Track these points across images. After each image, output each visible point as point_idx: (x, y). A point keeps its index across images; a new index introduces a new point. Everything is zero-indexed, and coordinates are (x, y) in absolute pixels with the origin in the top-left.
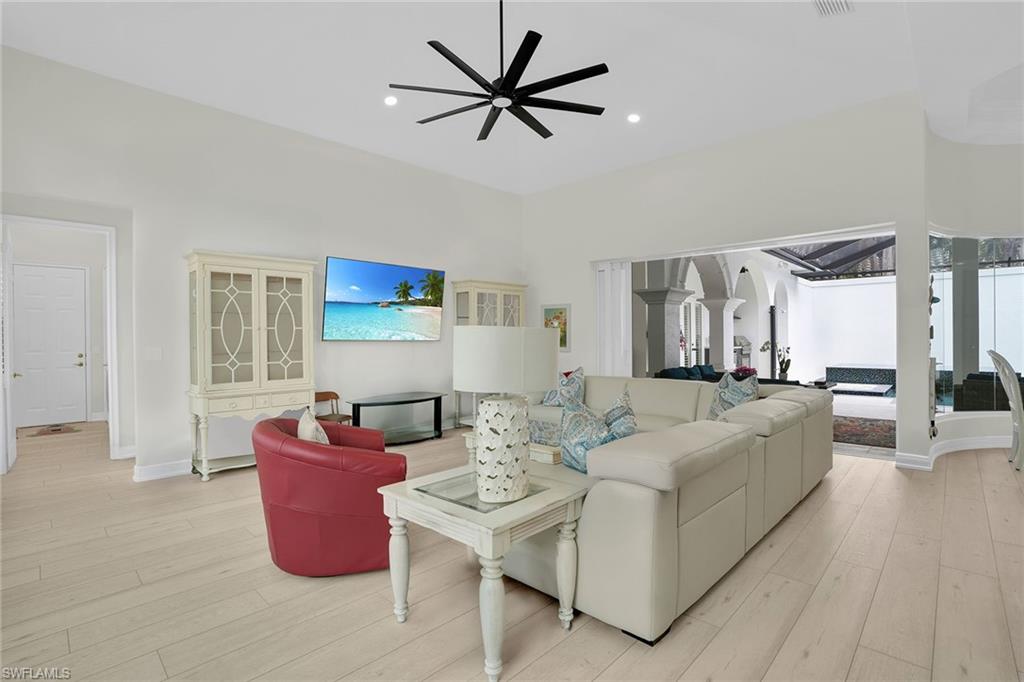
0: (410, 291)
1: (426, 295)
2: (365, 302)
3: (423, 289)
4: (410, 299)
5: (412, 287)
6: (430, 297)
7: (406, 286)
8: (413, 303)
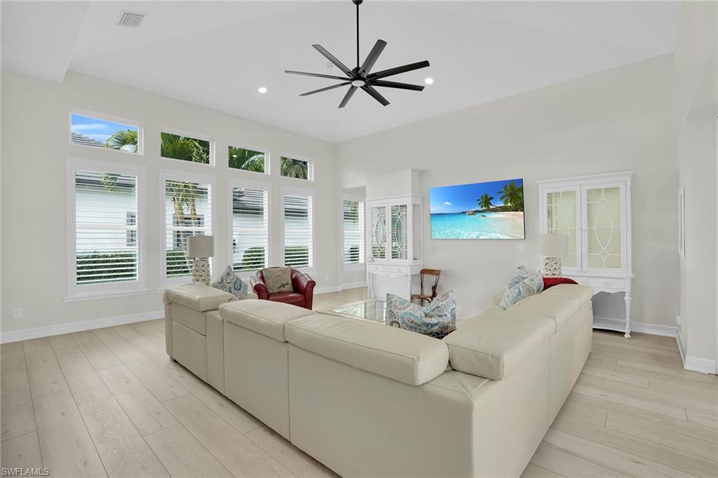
0: (491, 201)
1: (506, 202)
2: (456, 212)
3: (503, 198)
4: (491, 207)
5: (492, 198)
6: (509, 204)
7: (486, 197)
8: (495, 210)
